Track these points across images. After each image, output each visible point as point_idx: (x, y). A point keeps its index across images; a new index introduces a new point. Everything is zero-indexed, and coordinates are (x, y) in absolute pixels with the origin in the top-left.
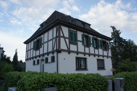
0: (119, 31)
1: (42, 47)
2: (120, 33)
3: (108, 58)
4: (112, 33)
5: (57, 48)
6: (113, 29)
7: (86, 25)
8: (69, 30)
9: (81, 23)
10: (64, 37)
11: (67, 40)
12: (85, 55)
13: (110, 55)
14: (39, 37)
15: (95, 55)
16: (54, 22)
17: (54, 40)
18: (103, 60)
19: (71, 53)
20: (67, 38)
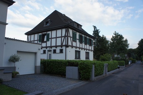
0: (99, 30)
1: (49, 41)
2: (99, 32)
3: (91, 51)
4: (93, 31)
5: (66, 44)
6: (94, 28)
7: (79, 26)
8: (73, 32)
9: (77, 24)
10: (70, 37)
11: (72, 39)
12: (80, 49)
13: (93, 49)
14: (46, 33)
15: (85, 49)
16: (65, 26)
17: (63, 38)
18: (89, 53)
19: (73, 48)
20: (71, 37)
